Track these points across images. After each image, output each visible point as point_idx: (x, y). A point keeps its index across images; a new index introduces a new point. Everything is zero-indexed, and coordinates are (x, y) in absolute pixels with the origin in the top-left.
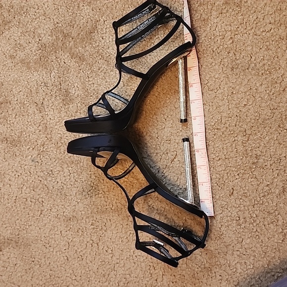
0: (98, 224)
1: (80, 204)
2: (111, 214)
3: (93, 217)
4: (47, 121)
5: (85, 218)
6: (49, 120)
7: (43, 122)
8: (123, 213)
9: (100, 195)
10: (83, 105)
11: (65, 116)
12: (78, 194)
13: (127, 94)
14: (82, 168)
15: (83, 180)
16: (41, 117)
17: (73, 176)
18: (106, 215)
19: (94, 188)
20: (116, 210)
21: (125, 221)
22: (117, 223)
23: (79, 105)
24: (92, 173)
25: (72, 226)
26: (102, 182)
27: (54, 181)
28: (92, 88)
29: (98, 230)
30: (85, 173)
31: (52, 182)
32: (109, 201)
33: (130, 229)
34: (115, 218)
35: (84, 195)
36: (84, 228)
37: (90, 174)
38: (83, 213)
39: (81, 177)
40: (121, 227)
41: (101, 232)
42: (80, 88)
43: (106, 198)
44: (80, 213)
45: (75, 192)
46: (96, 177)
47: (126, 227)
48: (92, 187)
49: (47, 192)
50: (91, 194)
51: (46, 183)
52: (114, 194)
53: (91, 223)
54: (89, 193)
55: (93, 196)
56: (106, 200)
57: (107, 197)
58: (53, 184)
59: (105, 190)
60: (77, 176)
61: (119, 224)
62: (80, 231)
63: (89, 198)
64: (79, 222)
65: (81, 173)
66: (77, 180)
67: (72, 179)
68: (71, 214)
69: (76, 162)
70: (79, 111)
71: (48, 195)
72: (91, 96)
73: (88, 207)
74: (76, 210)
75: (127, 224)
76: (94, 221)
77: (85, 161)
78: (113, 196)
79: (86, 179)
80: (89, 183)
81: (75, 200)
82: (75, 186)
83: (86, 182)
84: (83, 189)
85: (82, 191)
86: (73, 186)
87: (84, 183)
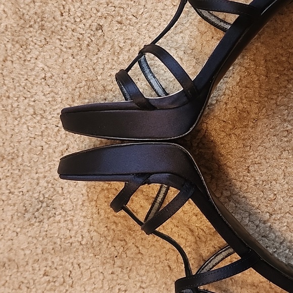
0: (56, 273)
1: (21, 237)
2: (81, 253)
3: (46, 259)
5: (31, 262)
8: (103, 250)
9: (58, 218)
10: (17, 46)
12: (15, 217)
13: (99, 14)
14: (21, 167)
15: (25, 190)
17: (5, 184)
18: (72, 256)
19: (44, 205)
20: (89, 246)
21: (108, 266)
22: (92, 270)
23: (9, 46)
24: (41, 175)
25: (8, 279)
26: (60, 192)
28: (32, 11)
29: (57, 284)
30: (27, 178)
32: (75, 228)
33: (119, 281)
34: (88, 260)
35: (26, 219)
36: (31, 281)
37: (38, 179)
38: (28, 252)
39: (19, 185)
40: (101, 277)
41: (62, 288)
42: (10, 13)
43: (69, 222)
44: (22, 253)
45: (10, 214)
46: (48, 182)
47: (110, 277)
48: (42, 202)
50: (41, 217)
52: (84, 214)
53: (42, 272)
54: (36, 214)
55: (45, 221)
56: (70, 226)
57: (72, 221)
59: (67, 209)
60: (12, 184)
61: (97, 273)
62: (23, 286)
63: (37, 224)
64: (21, 269)
65: (20, 177)
66: (12, 190)
68: (6, 255)
69: (10, 157)
70: (9, 58)
72: (31, 26)
73: (35, 241)
74: (15, 247)
75: (112, 273)
76: (48, 269)
77: (26, 155)
78: (82, 219)
79: (29, 188)
80: (36, 195)
81: (12, 229)
82: (10, 202)
83: (31, 193)
84: (24, 208)
85: (23, 212)
86: (6, 202)
87: (27, 195)
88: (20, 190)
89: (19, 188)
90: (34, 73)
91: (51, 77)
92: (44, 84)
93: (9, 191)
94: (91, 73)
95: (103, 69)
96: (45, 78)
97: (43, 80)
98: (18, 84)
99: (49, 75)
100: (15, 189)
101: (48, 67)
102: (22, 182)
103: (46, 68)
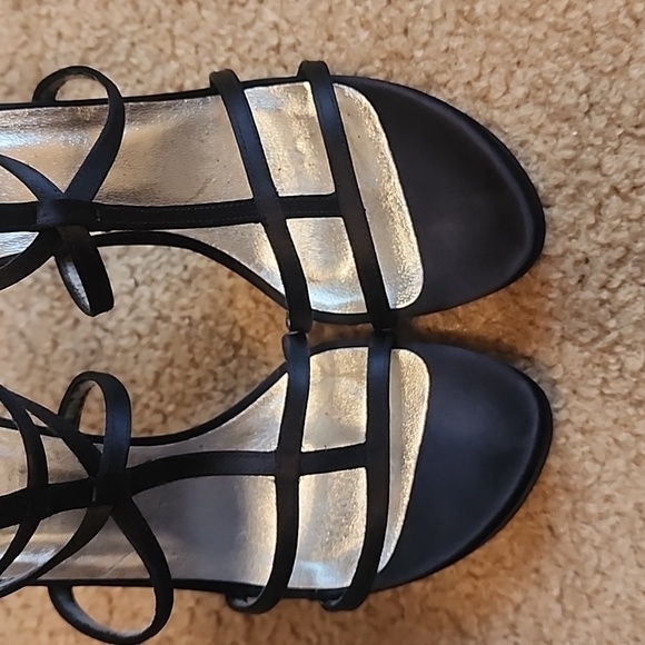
4: (45, 45)
6: (52, 42)
7: (24, 52)
11: (127, 21)
12: (165, 378)
15: (196, 315)
16: (17, 30)
17: (148, 296)
19: (244, 352)
27: (60, 314)
30: (205, 285)
31: (51, 321)
35: (193, 380)
37: (232, 290)
39: (184, 301)
45: (152, 368)
48: (237, 347)
49: (24, 365)
50: (231, 382)
51: (22, 325)
58: (56, 329)
60: (165, 298)
66: (166, 312)
67: (144, 307)
71: (28, 375)
79: (208, 311)
80: (224, 329)
81: (153, 404)
82: (156, 339)
83: (211, 323)
84: (191, 356)
85: (186, 365)
86: (145, 341)
87: (201, 327)
88: (185, 313)
89: (183, 309)
90: (251, 34)
91: (293, 47)
92: (273, 61)
93: (155, 314)
94: (398, 42)
95: (431, 34)
96: (277, 48)
97: (272, 53)
98: (207, 59)
99: (289, 40)
100: (172, 310)
101: (288, 21)
102: (192, 295)
103: (284, 26)
